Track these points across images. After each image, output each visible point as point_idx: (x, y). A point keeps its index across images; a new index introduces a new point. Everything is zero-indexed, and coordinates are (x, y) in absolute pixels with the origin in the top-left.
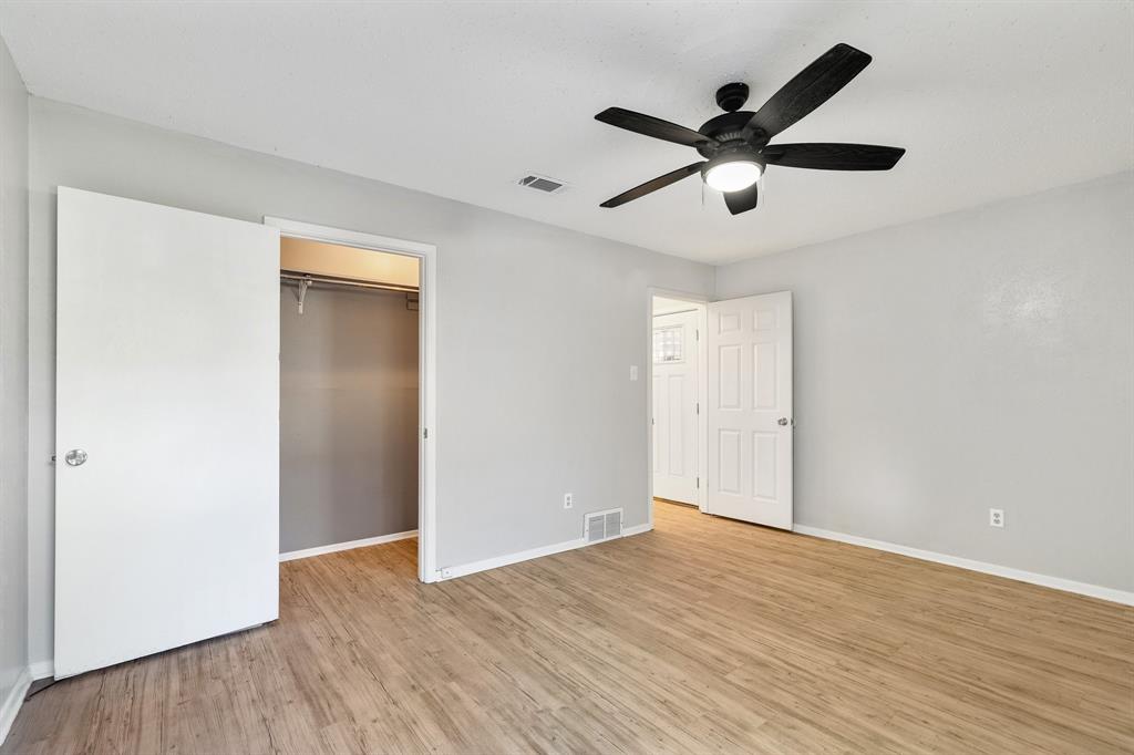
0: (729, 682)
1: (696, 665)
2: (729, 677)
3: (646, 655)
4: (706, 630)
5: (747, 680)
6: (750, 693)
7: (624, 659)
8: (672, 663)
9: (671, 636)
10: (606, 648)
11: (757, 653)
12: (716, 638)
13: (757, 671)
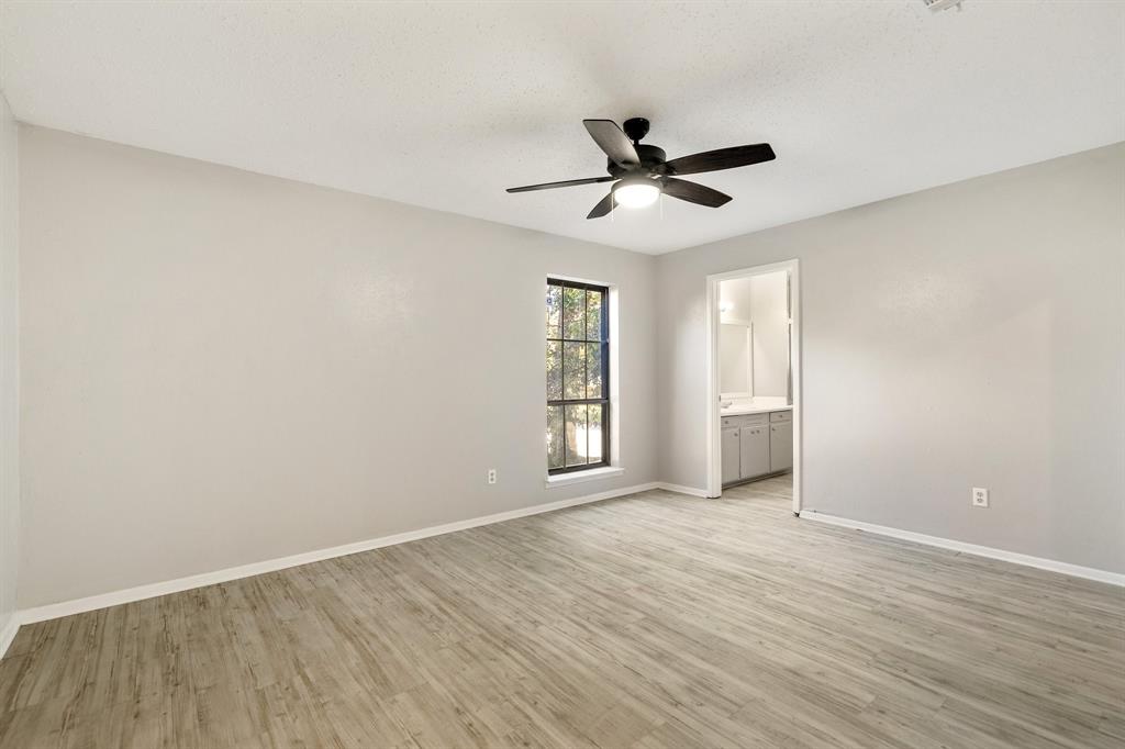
0: (643, 612)
1: (670, 626)
2: (641, 616)
3: (720, 634)
4: (656, 664)
5: (627, 614)
6: (628, 606)
7: (737, 630)
8: (692, 626)
9: (697, 656)
10: (763, 641)
11: (608, 637)
12: (646, 653)
13: (615, 620)
